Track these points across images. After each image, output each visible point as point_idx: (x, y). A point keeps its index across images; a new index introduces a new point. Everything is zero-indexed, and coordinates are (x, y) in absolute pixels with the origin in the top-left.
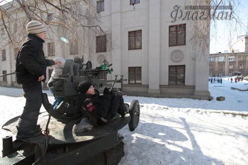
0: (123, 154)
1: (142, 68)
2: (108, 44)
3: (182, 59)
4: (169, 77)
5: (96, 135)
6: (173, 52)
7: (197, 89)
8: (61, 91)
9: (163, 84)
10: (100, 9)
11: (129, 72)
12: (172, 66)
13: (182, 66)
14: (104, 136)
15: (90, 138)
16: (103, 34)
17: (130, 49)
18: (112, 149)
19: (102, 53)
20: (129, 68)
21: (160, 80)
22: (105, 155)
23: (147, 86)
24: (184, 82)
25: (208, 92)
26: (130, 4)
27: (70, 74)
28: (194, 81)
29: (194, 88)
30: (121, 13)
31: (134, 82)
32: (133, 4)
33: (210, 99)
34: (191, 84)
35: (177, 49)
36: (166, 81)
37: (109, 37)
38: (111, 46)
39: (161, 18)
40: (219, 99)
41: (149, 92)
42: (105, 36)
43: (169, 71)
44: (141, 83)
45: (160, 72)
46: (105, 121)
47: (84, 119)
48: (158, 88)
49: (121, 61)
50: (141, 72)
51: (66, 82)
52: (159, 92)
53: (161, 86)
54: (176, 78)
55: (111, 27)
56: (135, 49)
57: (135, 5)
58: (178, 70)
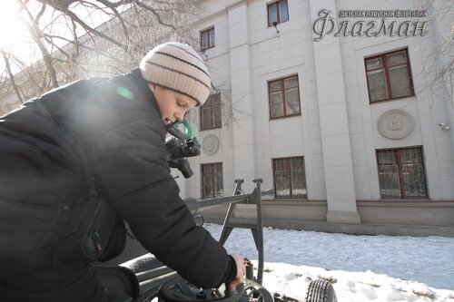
1: (306, 159)
2: (224, 110)
3: (411, 132)
4: (382, 178)
6: (384, 116)
9: (367, 197)
10: (206, 45)
11: (274, 170)
12: (384, 151)
13: (413, 148)
17: (273, 117)
19: (212, 132)
20: (274, 160)
21: (356, 187)
23: (324, 204)
26: (269, 26)
30: (250, 45)
31: (287, 192)
32: (275, 24)
35: (393, 108)
36: (373, 190)
37: (227, 97)
38: (231, 115)
41: (329, 218)
42: (218, 96)
43: (379, 164)
44: (305, 197)
45: (354, 166)
48: (355, 209)
49: (255, 146)
50: (304, 168)
52: (357, 219)
53: (360, 204)
54: (401, 180)
55: (230, 75)
56: (286, 116)
57: (278, 26)
58: (403, 160)
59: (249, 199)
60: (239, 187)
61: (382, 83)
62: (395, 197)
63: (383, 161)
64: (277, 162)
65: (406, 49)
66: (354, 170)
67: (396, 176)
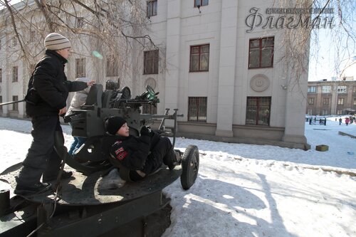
0: (169, 223)
1: (208, 98)
2: (161, 63)
3: (266, 88)
4: (248, 113)
5: (128, 195)
6: (254, 77)
7: (287, 132)
8: (82, 129)
9: (238, 123)
10: (151, 13)
11: (189, 104)
12: (252, 98)
13: (266, 98)
14: (139, 196)
15: (118, 198)
16: (153, 48)
17: (191, 70)
18: (154, 215)
19: (152, 76)
20: (190, 98)
21: (233, 117)
22: (143, 223)
23: (215, 126)
24: (268, 122)
25: (304, 138)
26: (195, 6)
27: (97, 104)
28: (284, 120)
29: (284, 131)
30: (181, 18)
31: (195, 118)
32: (199, 7)
33: (306, 148)
34: (278, 125)
35: (260, 73)
36: (242, 119)
38: (165, 66)
39: (238, 28)
40: (319, 148)
41: (217, 133)
42: (156, 52)
43: (247, 105)
44: (205, 121)
45: (234, 105)
46: (143, 175)
47: (114, 171)
48: (231, 129)
49: (179, 88)
50: (206, 104)
51: (89, 115)
52: (232, 135)
53: (234, 126)
54: (258, 115)
55: (166, 38)
56: (199, 71)
57: (201, 8)
58: (260, 103)
59: (173, 117)
62: (253, 124)
63: (250, 103)
64: (192, 100)
65: (273, 38)
66: (233, 107)
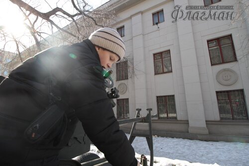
1: (175, 97)
2: (130, 70)
3: (236, 81)
6: (220, 72)
9: (212, 119)
11: (158, 103)
12: (221, 92)
13: (238, 90)
17: (156, 73)
19: (123, 81)
20: (157, 97)
21: (205, 112)
23: (187, 122)
26: (154, 25)
30: (143, 35)
31: (165, 115)
32: (157, 24)
35: (225, 68)
36: (215, 115)
37: (131, 63)
38: (133, 72)
39: (193, 33)
41: (190, 131)
42: (126, 62)
43: (218, 100)
44: (176, 118)
45: (203, 101)
48: (205, 126)
49: (147, 89)
50: (174, 102)
52: (207, 132)
53: (208, 122)
54: (232, 109)
55: (133, 51)
56: (164, 73)
57: (159, 25)
58: (232, 97)
59: (144, 120)
60: (139, 113)
61: (218, 54)
62: (229, 119)
63: (220, 98)
64: (159, 98)
65: (231, 35)
66: (203, 103)
67: (228, 106)
